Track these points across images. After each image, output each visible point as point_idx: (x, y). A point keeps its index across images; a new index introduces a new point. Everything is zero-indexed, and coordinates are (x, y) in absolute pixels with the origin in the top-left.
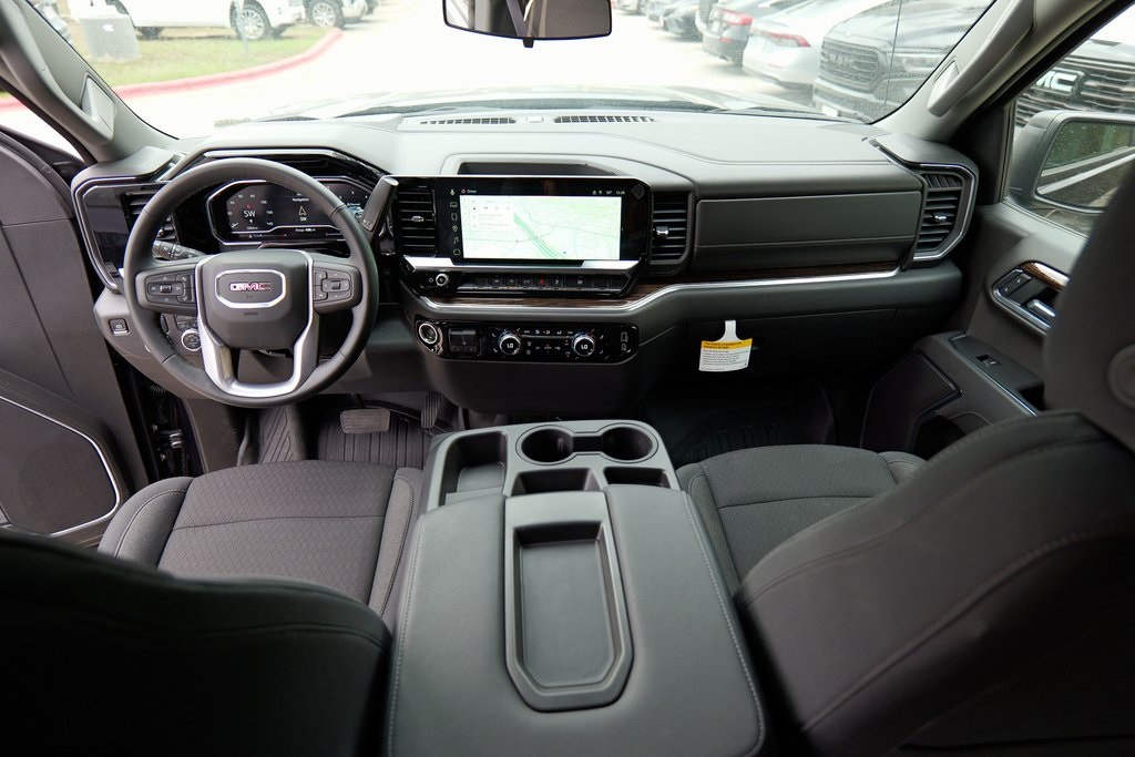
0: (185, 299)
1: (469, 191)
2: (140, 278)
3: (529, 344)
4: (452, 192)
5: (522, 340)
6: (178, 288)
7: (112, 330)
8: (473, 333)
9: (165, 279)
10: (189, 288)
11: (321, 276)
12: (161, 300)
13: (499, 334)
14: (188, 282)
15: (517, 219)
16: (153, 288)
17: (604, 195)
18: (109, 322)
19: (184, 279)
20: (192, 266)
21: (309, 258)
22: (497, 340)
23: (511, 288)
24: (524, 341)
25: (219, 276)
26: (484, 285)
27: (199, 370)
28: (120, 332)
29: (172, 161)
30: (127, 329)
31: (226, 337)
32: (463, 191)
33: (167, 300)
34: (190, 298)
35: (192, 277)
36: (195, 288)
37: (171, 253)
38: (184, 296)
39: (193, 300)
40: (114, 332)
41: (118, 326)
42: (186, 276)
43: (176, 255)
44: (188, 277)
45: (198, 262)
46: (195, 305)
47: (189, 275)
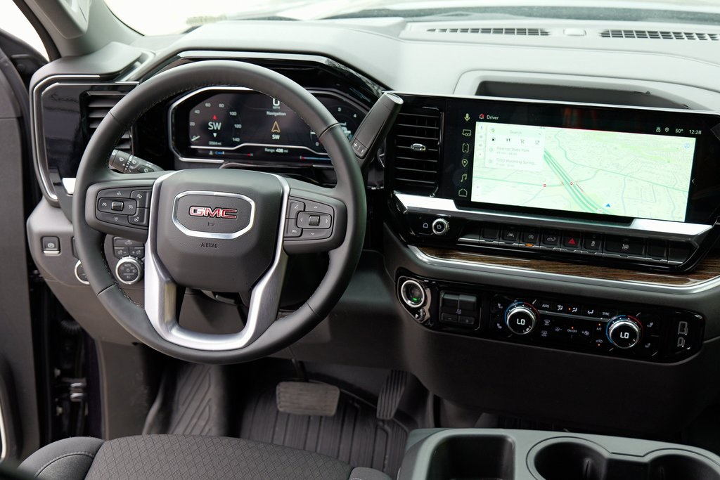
0: (136, 220)
1: (489, 117)
2: (92, 190)
3: (547, 323)
4: (467, 117)
5: (537, 315)
6: (130, 207)
7: (43, 247)
8: (472, 299)
9: (119, 194)
10: (143, 208)
11: (297, 207)
12: (110, 219)
13: (507, 305)
14: (143, 200)
15: (548, 157)
16: (104, 204)
17: (672, 133)
18: (42, 238)
19: (139, 196)
20: (150, 182)
21: (285, 185)
22: (503, 313)
23: (529, 246)
24: (540, 318)
25: (179, 196)
26: (495, 239)
27: (137, 307)
28: (51, 252)
29: (140, 60)
30: (59, 250)
31: (175, 270)
32: (481, 116)
33: (116, 219)
34: (142, 220)
35: (148, 194)
36: (149, 208)
37: (126, 164)
38: (136, 217)
39: (145, 222)
40: (45, 252)
41: (51, 245)
42: (141, 193)
43: (132, 167)
44: (144, 194)
45: (156, 179)
46: (146, 228)
47: (146, 192)
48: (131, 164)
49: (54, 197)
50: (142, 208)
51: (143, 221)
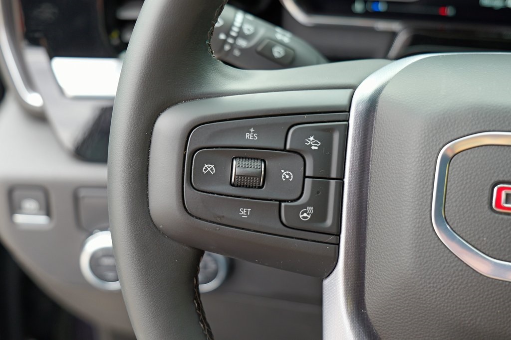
0: (305, 215)
6: (286, 175)
7: (13, 208)
9: (250, 137)
10: (325, 178)
12: (225, 213)
14: (324, 156)
16: (209, 168)
18: (10, 193)
19: (312, 143)
20: (337, 98)
28: (31, 217)
30: (48, 213)
33: (244, 212)
35: (336, 137)
36: (341, 179)
37: (228, 35)
38: (304, 206)
39: (329, 222)
40: (20, 218)
41: (30, 205)
42: (316, 132)
43: (242, 43)
44: (325, 136)
45: (354, 88)
46: (331, 239)
47: (330, 130)
48: (241, 34)
49: (34, 100)
50: (322, 178)
51: (324, 219)
